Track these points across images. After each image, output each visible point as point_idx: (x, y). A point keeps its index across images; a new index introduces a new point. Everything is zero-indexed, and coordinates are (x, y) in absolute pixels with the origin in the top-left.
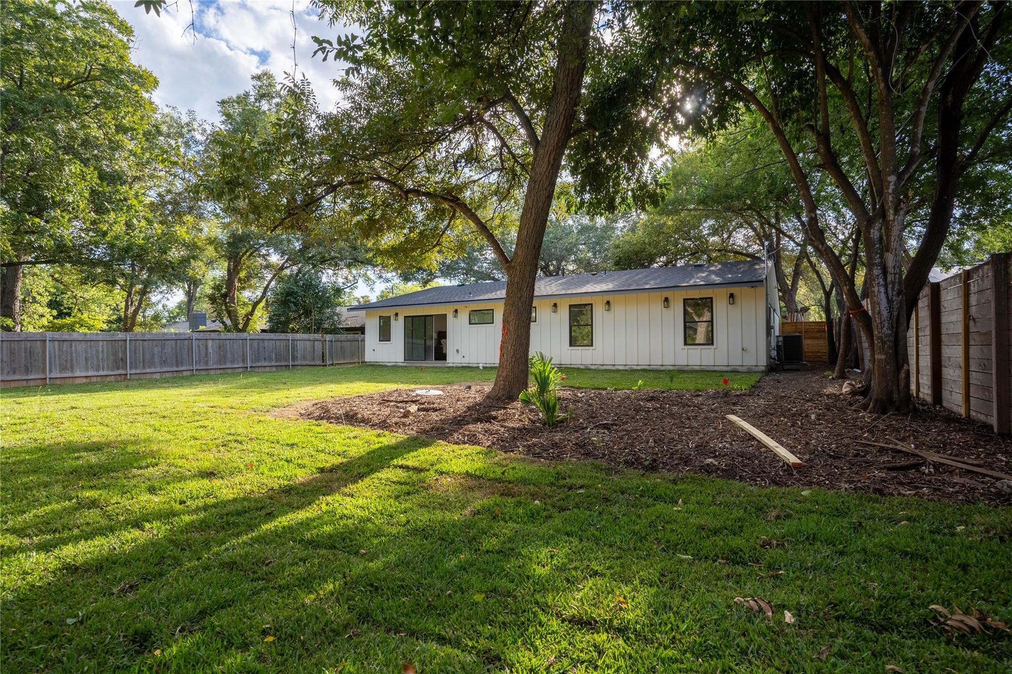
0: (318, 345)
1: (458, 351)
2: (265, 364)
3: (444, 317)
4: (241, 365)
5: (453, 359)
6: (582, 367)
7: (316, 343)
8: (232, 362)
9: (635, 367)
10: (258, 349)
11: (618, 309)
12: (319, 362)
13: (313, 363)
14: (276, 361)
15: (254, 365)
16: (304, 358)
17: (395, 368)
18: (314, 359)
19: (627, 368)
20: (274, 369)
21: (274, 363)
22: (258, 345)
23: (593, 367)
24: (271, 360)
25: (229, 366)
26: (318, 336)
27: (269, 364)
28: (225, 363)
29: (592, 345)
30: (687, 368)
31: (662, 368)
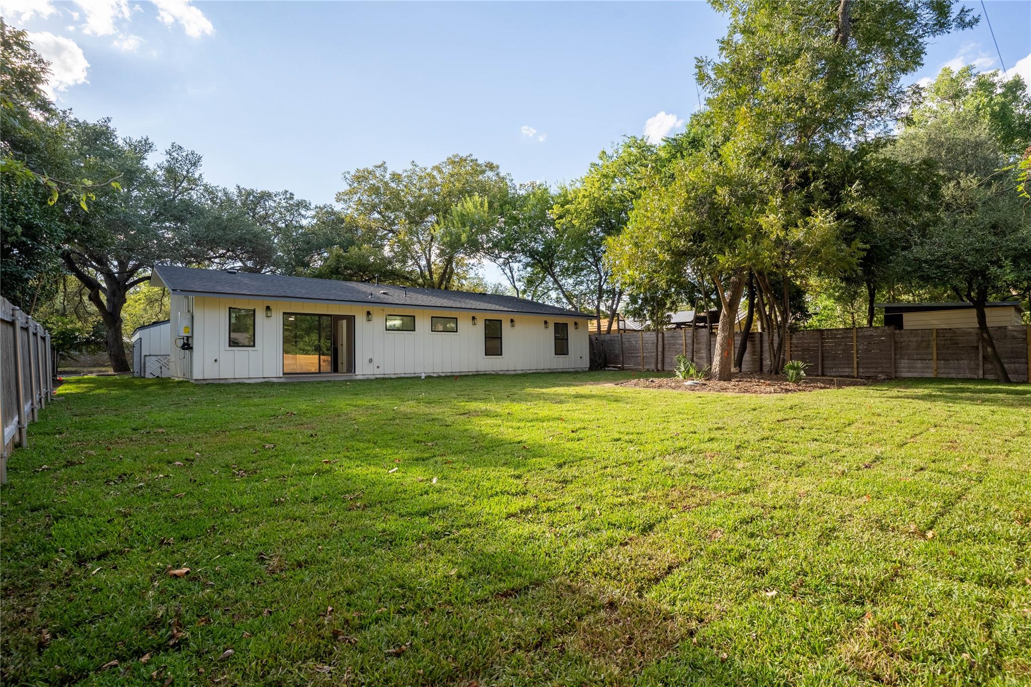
1: (371, 361)
5: (363, 369)
6: (493, 373)
9: (528, 372)
11: (518, 327)
19: (523, 372)
23: (501, 373)
29: (501, 354)
30: (555, 371)
31: (543, 371)
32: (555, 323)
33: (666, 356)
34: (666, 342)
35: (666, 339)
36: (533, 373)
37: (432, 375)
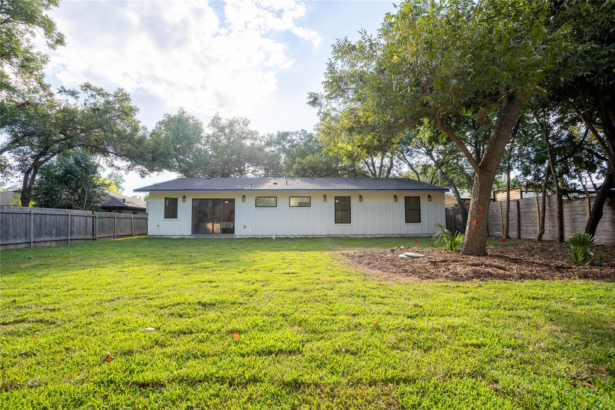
0: (90, 220)
1: (245, 227)
2: (47, 239)
3: (232, 201)
4: (23, 240)
5: (239, 232)
6: (343, 236)
7: (89, 218)
8: (15, 237)
9: (377, 236)
10: (41, 224)
11: (367, 201)
12: (90, 237)
13: (86, 237)
14: (56, 236)
15: (37, 240)
16: (79, 233)
17: (181, 240)
18: (86, 234)
19: (372, 236)
20: (54, 244)
21: (54, 238)
22: (41, 220)
23: (350, 236)
24: (51, 235)
25: (11, 241)
26: (89, 213)
27: (51, 239)
28: (7, 238)
29: (350, 222)
30: (406, 236)
31: (393, 236)
32: (405, 197)
33: (522, 224)
34: (521, 210)
35: (521, 207)
36: (382, 237)
37: (289, 236)
